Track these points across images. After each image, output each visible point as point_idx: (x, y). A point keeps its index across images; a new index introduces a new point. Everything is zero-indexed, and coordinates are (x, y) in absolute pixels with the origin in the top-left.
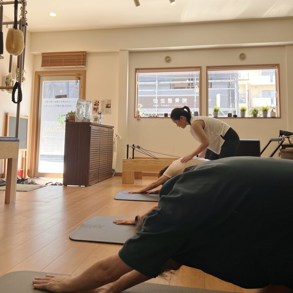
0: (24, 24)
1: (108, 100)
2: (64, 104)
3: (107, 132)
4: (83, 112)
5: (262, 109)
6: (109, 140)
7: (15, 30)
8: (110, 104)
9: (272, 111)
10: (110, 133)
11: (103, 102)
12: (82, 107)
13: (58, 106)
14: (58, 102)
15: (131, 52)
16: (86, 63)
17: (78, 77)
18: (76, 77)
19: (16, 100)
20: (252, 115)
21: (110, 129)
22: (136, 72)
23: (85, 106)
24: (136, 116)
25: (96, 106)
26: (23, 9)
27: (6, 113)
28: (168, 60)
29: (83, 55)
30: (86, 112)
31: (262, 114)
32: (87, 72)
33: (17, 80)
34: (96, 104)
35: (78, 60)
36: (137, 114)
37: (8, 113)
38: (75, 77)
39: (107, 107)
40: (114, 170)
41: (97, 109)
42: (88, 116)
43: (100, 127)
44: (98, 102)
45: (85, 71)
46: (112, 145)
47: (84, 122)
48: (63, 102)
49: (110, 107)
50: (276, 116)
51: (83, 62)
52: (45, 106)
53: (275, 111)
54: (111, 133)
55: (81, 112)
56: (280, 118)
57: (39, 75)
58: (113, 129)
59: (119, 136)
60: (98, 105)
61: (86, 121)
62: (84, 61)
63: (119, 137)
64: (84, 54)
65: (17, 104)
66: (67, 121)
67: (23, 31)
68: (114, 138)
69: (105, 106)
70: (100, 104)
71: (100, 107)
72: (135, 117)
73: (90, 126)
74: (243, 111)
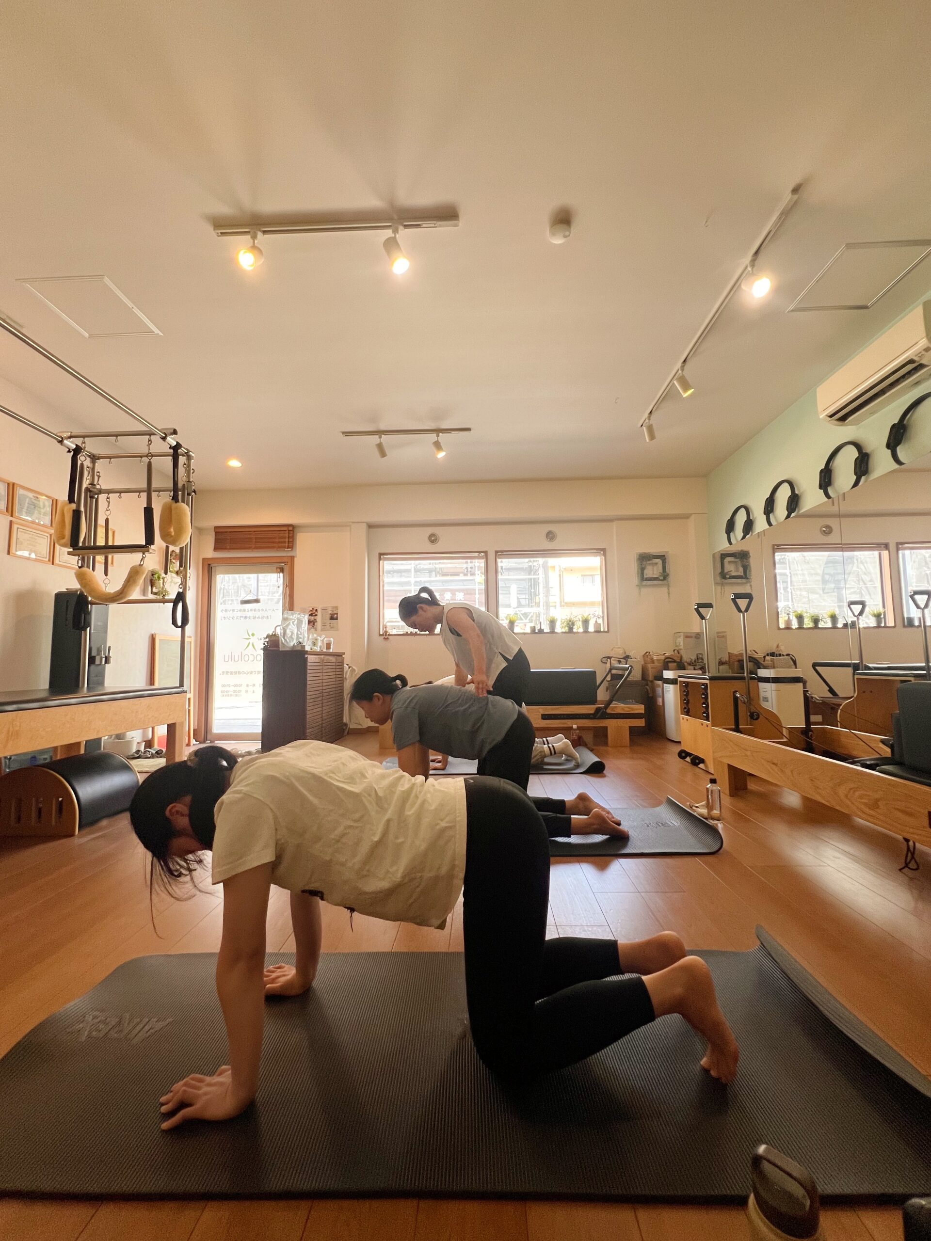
0: (189, 491)
1: (333, 607)
2: (257, 614)
3: (334, 664)
4: (292, 633)
5: (581, 619)
6: (338, 676)
7: (174, 505)
8: (337, 614)
9: (596, 622)
10: (339, 664)
11: (324, 609)
12: (291, 623)
13: (246, 617)
14: (244, 610)
15: (370, 526)
16: (293, 544)
17: (280, 568)
18: (277, 568)
19: (179, 623)
20: (567, 628)
21: (338, 658)
22: (380, 559)
23: (296, 623)
24: (381, 633)
25: (313, 617)
26: (188, 466)
27: (152, 635)
28: (433, 539)
29: (289, 531)
30: (297, 633)
31: (581, 626)
32: (295, 559)
33: (181, 588)
34: (312, 614)
35: (279, 538)
36: (383, 629)
37: (155, 634)
38: (275, 568)
39: (332, 618)
40: (346, 725)
41: (314, 623)
42: (300, 638)
43: (323, 656)
44: (316, 610)
45: (292, 558)
46: (343, 683)
47: (295, 649)
48: (255, 610)
49: (337, 619)
50: (602, 630)
51: (288, 542)
52: (223, 619)
53: (600, 621)
54: (341, 664)
55: (288, 632)
56: (608, 632)
57: (209, 565)
58: (343, 656)
59: (354, 667)
60: (316, 615)
61: (299, 648)
62: (291, 540)
63: (354, 670)
64: (291, 528)
65: (180, 629)
66: (265, 649)
67: (188, 504)
68: (345, 671)
69: (328, 617)
70: (319, 613)
71: (319, 618)
72: (380, 635)
73: (306, 656)
74: (552, 623)
